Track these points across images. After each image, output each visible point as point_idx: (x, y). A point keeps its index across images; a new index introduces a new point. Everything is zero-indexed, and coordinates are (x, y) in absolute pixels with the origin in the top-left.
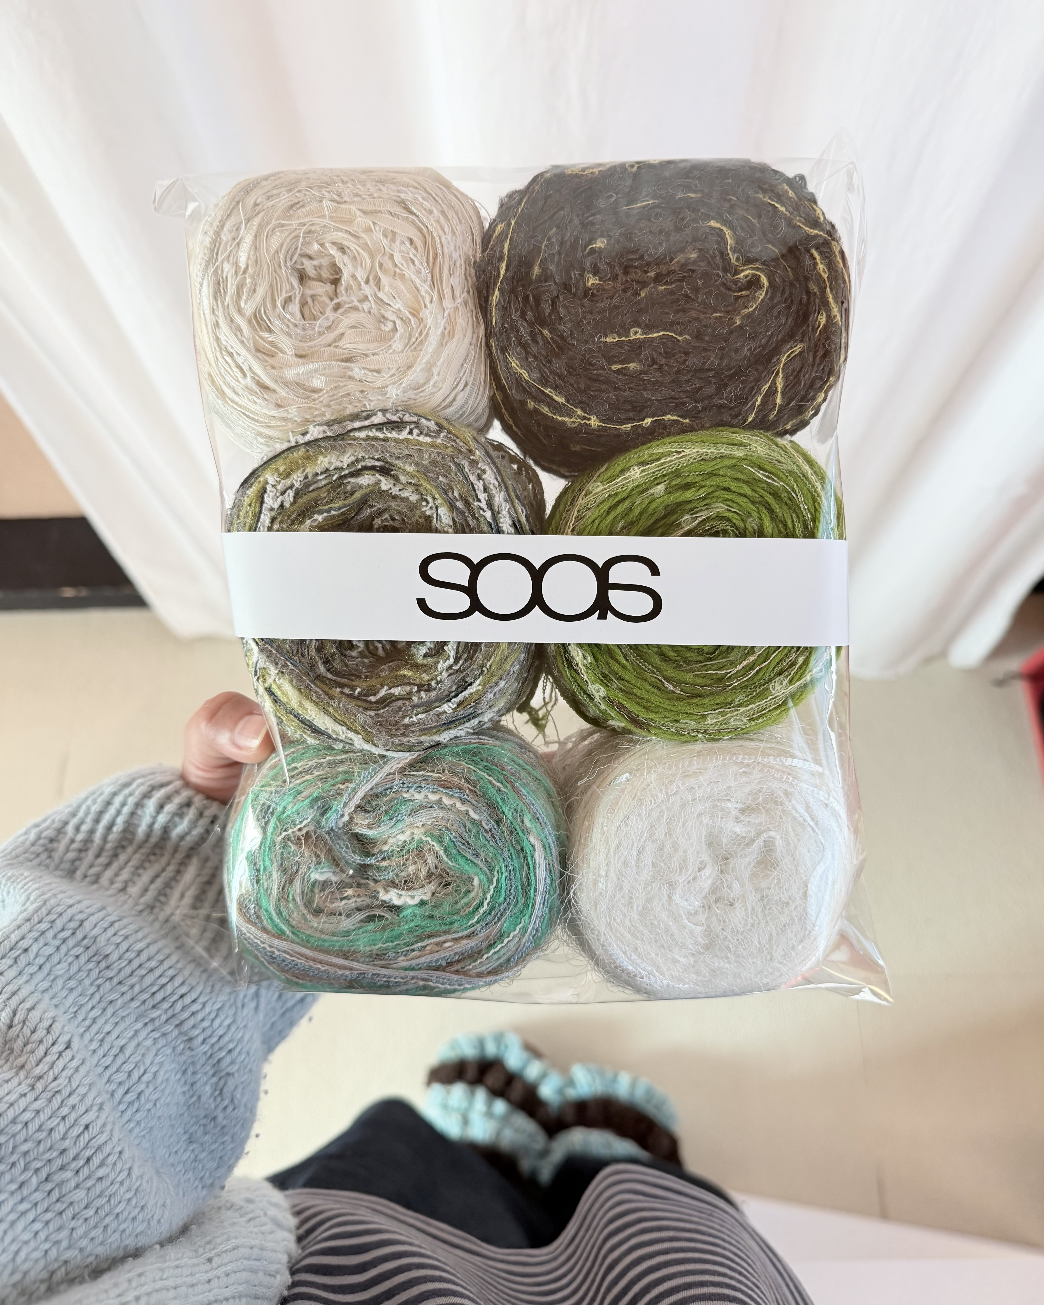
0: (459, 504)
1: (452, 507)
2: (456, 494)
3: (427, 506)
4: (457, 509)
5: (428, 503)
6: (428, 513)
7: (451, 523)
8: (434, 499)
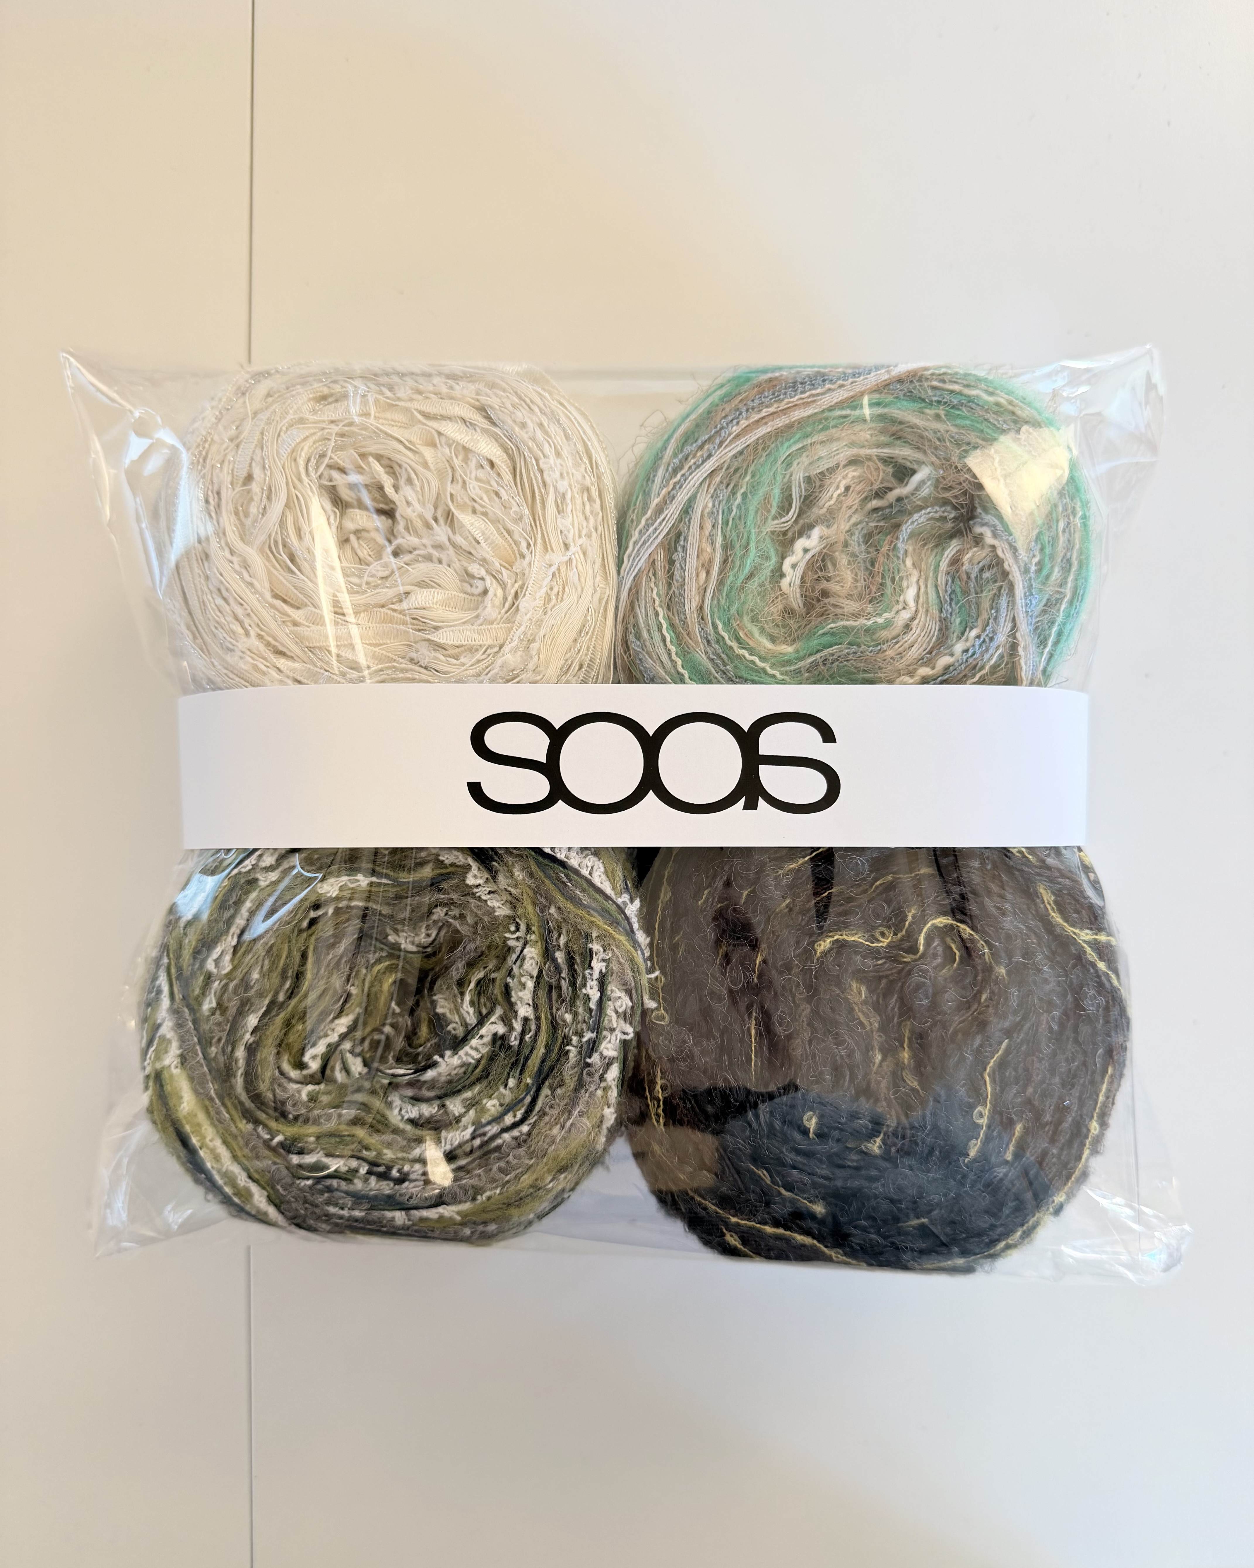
0: (560, 956)
1: (547, 954)
2: (563, 940)
3: (514, 932)
4: (554, 960)
5: (518, 929)
6: (511, 943)
7: (535, 973)
8: (528, 930)
